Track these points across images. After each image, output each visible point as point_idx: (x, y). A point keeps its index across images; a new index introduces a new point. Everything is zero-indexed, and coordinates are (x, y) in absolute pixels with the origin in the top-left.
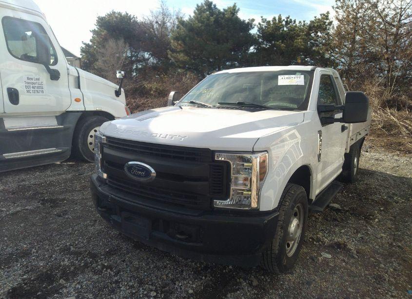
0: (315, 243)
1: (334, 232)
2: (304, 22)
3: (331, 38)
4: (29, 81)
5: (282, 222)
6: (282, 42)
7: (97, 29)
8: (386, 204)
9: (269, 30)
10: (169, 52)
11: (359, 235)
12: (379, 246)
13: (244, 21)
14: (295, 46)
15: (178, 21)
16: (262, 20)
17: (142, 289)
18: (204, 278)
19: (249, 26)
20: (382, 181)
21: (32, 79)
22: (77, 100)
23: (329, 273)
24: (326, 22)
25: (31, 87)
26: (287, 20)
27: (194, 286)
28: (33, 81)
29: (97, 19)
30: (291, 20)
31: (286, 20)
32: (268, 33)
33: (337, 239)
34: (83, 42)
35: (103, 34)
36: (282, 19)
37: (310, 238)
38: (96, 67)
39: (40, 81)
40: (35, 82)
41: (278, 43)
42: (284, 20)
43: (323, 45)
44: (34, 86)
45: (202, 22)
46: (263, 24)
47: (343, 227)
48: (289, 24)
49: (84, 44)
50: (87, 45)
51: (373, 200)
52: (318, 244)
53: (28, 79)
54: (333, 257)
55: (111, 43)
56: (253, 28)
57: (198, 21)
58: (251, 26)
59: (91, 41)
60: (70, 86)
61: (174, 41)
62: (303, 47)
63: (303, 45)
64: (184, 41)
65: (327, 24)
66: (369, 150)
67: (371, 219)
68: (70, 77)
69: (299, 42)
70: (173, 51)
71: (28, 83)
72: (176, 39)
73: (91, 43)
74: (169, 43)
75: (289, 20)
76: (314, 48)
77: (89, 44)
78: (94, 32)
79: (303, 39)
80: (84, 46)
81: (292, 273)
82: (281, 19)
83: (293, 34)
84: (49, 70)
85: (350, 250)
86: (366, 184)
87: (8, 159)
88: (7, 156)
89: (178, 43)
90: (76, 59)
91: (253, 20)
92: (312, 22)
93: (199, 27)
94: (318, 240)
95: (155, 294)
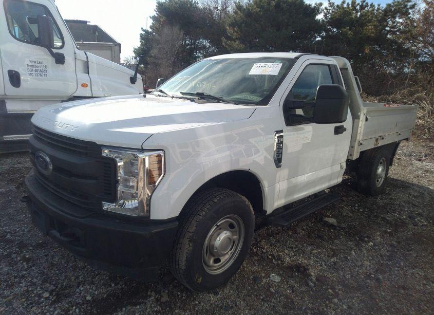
0: (274, 261)
1: (304, 252)
2: (379, 5)
3: (415, 24)
4: (31, 64)
5: (191, 234)
6: (350, 29)
7: (156, 15)
8: (398, 225)
9: (336, 15)
10: (224, 39)
11: (334, 259)
12: (352, 276)
13: (310, 5)
14: (365, 34)
15: (236, 6)
16: (330, 4)
17: (40, 288)
18: (113, 285)
19: (316, 10)
20: (414, 196)
21: (35, 62)
22: (84, 86)
23: (263, 300)
24: (406, 5)
25: (34, 70)
26: (362, 4)
27: (96, 293)
28: (36, 64)
29: (157, 4)
30: (367, 4)
31: (360, 4)
32: (335, 19)
33: (302, 260)
34: (142, 28)
35: (162, 20)
36: (357, 3)
37: (270, 255)
38: (153, 55)
39: (44, 64)
40: (39, 65)
41: (345, 30)
42: (359, 4)
43: (401, 33)
44: (37, 69)
45: (262, 7)
46: (330, 8)
47: (318, 247)
48: (364, 9)
49: (144, 31)
50: (147, 32)
51: (384, 219)
52: (276, 263)
53: (31, 61)
54: (282, 282)
55: (166, 30)
56: (319, 14)
57: (257, 5)
58: (318, 11)
59: (151, 28)
60: (77, 70)
61: (229, 27)
62: (373, 35)
63: (373, 33)
64: (240, 27)
65: (408, 7)
66: (423, 158)
67: (366, 242)
68: (77, 62)
69: (369, 29)
70: (229, 38)
71: (31, 66)
72: (232, 25)
73: (150, 30)
74: (225, 30)
75: (364, 4)
76: (389, 36)
77: (148, 30)
78: (154, 18)
79: (375, 26)
80: (143, 33)
81: (216, 294)
82: (355, 3)
83: (363, 20)
84: (53, 54)
85: (311, 275)
86: (391, 199)
87: (8, 141)
88: (7, 138)
89: (234, 30)
90: (116, 45)
91: (321, 4)
92: (389, 5)
93: (257, 13)
94: (279, 258)
95: (48, 295)
